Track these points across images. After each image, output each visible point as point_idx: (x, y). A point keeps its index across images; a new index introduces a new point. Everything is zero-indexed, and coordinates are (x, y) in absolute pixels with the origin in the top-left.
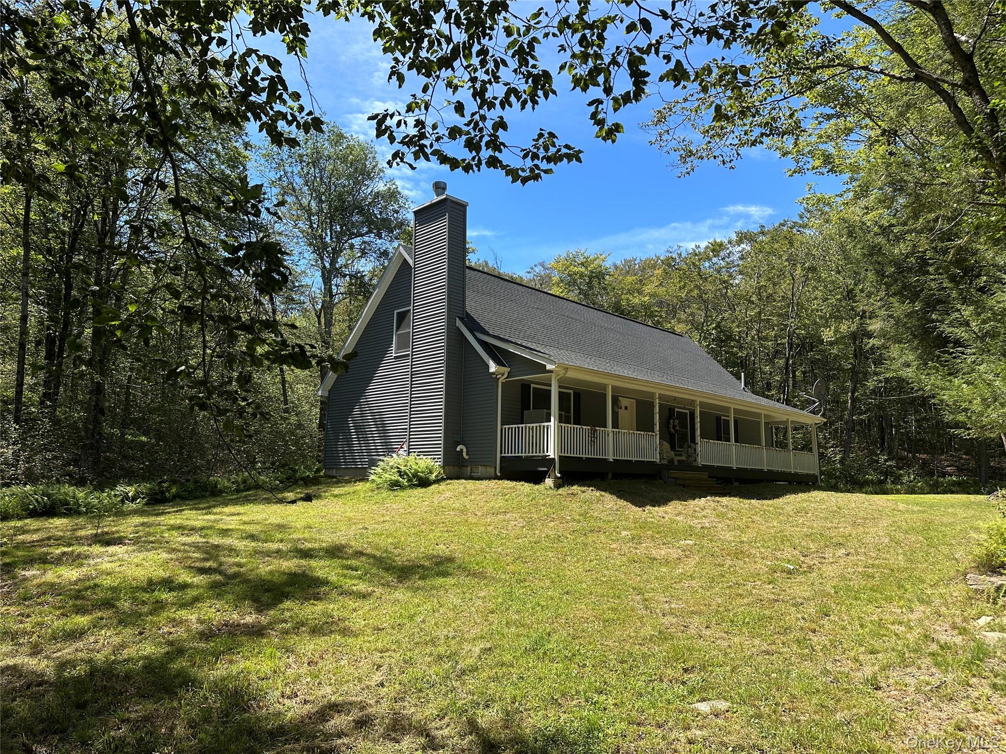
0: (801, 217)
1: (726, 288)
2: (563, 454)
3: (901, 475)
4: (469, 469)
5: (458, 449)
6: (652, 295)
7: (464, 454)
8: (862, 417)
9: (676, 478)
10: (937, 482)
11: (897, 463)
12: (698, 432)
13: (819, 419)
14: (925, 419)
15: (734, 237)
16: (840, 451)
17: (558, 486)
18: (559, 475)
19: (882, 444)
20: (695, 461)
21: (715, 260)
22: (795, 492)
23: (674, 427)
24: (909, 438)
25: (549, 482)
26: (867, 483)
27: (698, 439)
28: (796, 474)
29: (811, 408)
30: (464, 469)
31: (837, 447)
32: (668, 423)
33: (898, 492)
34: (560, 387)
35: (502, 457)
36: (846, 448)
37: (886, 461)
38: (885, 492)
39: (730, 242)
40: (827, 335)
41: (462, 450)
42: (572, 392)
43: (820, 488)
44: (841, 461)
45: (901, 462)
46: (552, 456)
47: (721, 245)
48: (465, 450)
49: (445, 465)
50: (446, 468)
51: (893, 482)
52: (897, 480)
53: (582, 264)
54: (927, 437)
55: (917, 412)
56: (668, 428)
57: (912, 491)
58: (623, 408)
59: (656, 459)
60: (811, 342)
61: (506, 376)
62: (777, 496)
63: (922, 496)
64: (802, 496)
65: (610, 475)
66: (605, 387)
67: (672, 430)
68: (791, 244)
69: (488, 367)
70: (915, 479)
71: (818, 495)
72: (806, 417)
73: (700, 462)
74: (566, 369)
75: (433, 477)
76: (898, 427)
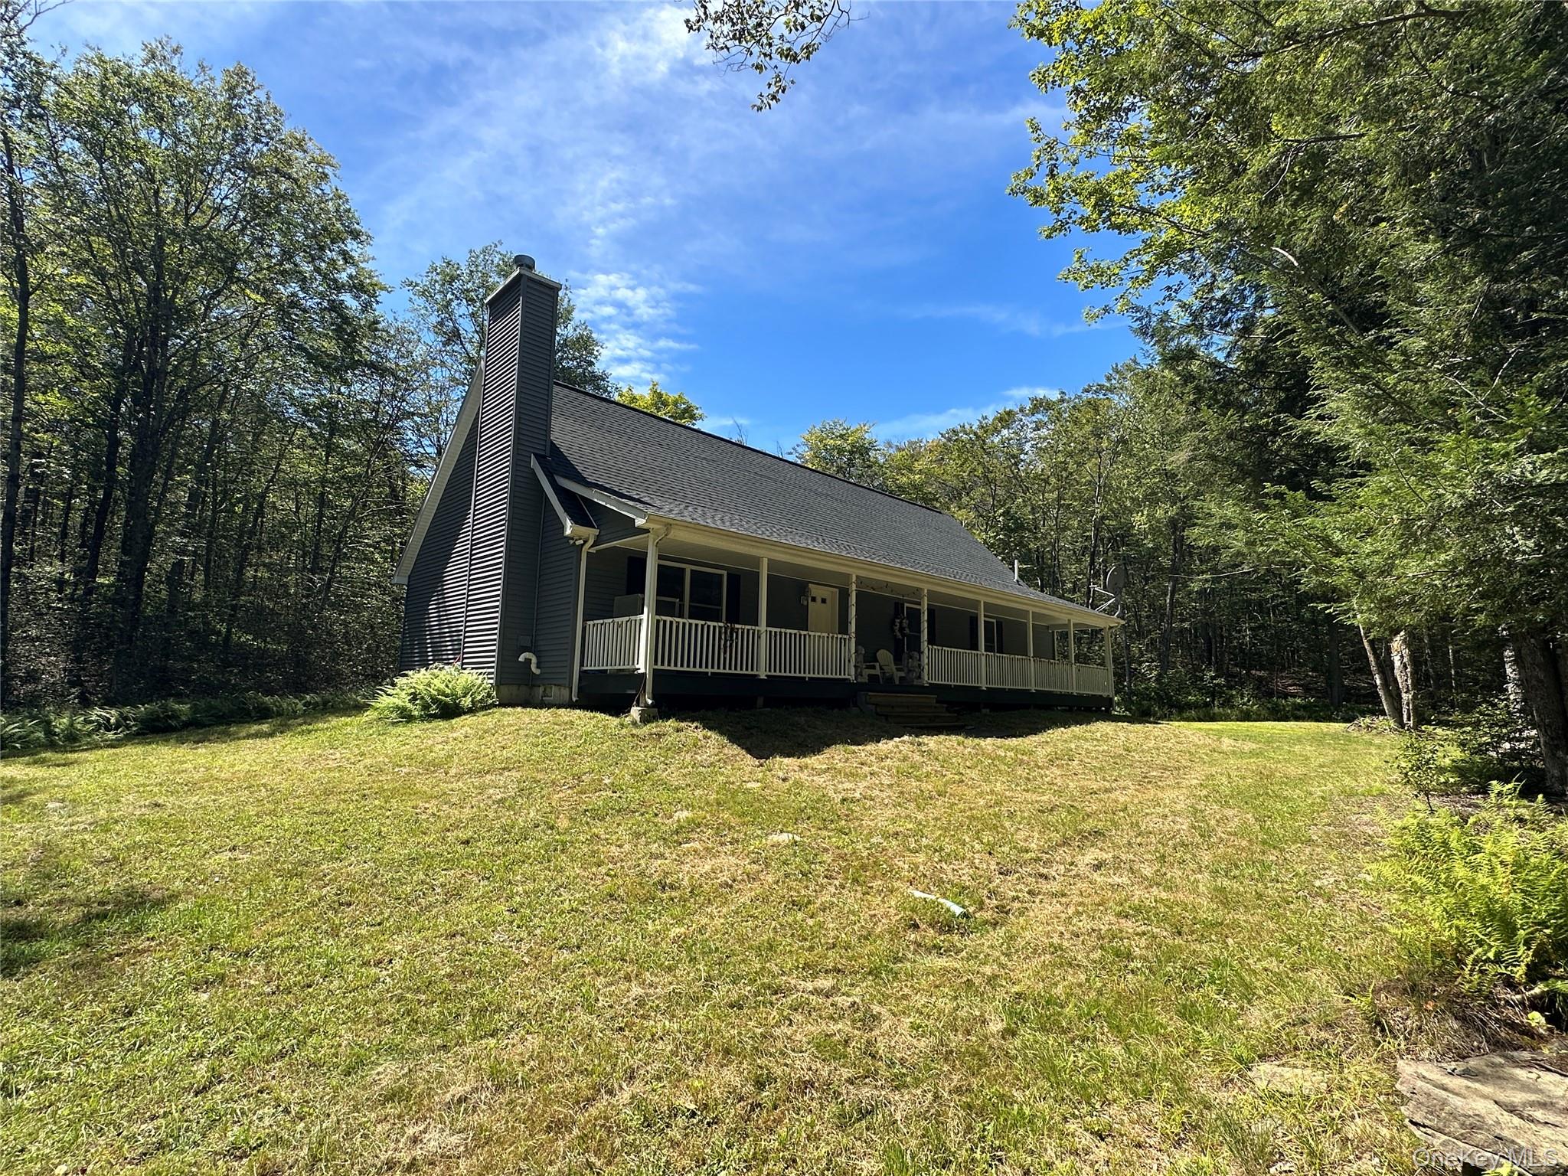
0: (1109, 379)
1: (1016, 464)
2: (659, 667)
3: (1232, 695)
4: (541, 689)
5: (521, 659)
6: (927, 473)
7: (533, 667)
8: (1186, 625)
9: (877, 705)
10: (1277, 704)
11: (1228, 682)
12: (925, 636)
13: (1115, 621)
14: (1262, 627)
15: (1028, 406)
16: (1157, 666)
17: (646, 719)
18: (650, 702)
19: (1210, 660)
20: (919, 677)
21: (1005, 432)
22: (1066, 724)
23: (902, 629)
24: (1242, 651)
25: (635, 712)
26: (1190, 706)
27: (925, 645)
28: (1080, 697)
29: (1105, 606)
30: (536, 689)
31: (1153, 661)
32: (893, 623)
33: (1227, 718)
34: (660, 557)
35: (581, 672)
36: (1165, 664)
37: (1213, 678)
38: (1213, 718)
39: (1022, 410)
40: (1139, 520)
41: (528, 661)
42: (725, 573)
43: (1108, 717)
44: (1158, 679)
45: (1234, 681)
46: (642, 671)
47: (1009, 413)
48: (534, 660)
49: (499, 684)
50: (504, 689)
51: (1222, 705)
52: (1228, 703)
53: (841, 436)
54: (1265, 649)
55: (1252, 618)
56: (893, 631)
57: (1246, 717)
58: (819, 600)
59: (850, 675)
60: (1124, 536)
61: (591, 542)
62: (1035, 731)
63: (1257, 724)
64: (1077, 730)
65: (760, 701)
66: (757, 561)
67: (898, 634)
68: (1096, 410)
69: (563, 528)
70: (1249, 701)
71: (1102, 728)
72: (1096, 619)
73: (926, 679)
74: (669, 526)
75: (467, 702)
76: (1230, 639)
